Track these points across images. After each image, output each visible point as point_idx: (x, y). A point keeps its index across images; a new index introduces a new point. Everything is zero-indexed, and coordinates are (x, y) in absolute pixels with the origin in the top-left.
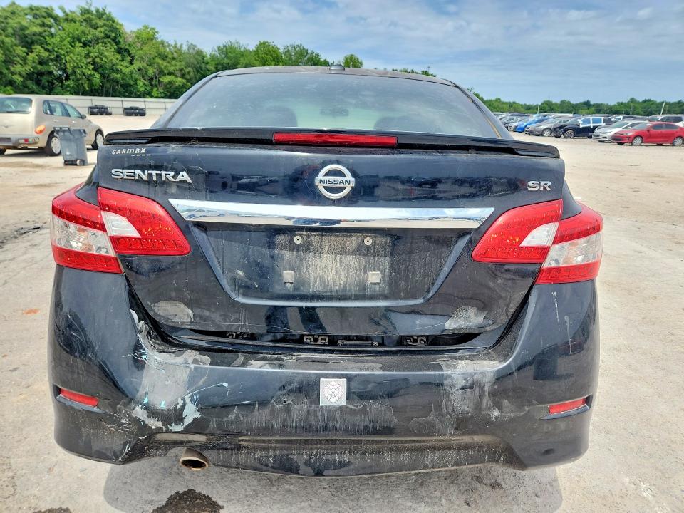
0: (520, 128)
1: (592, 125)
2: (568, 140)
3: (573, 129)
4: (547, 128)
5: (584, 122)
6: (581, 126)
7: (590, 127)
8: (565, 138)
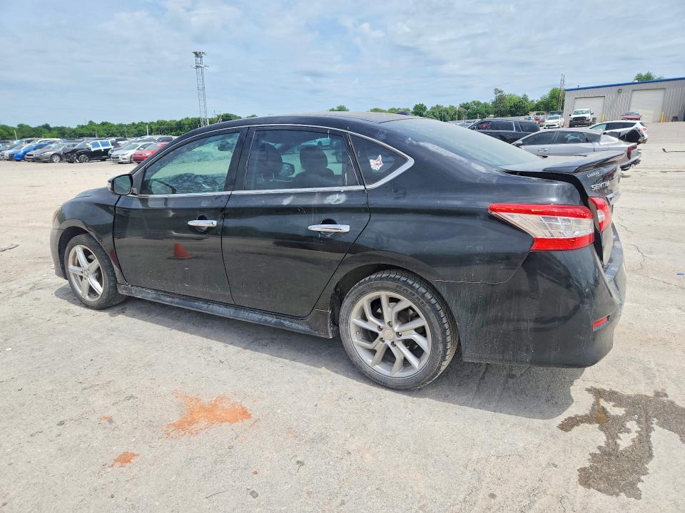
0: (19, 156)
1: (102, 148)
2: (84, 164)
3: (85, 153)
4: (55, 154)
5: (94, 145)
6: (93, 150)
7: (101, 150)
8: (81, 162)
